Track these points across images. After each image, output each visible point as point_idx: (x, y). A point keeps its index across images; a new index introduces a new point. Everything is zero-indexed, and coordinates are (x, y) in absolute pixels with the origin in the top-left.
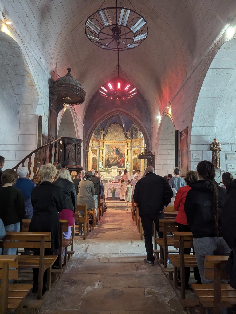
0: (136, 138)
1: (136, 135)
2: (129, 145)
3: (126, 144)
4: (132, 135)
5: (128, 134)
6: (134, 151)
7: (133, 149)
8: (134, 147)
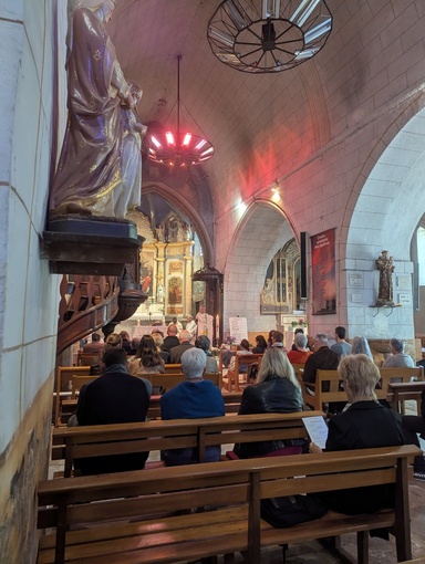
0: (176, 241)
1: (174, 235)
2: (161, 252)
3: (155, 251)
4: (166, 235)
5: (160, 232)
6: (171, 264)
7: (169, 261)
8: (172, 257)
